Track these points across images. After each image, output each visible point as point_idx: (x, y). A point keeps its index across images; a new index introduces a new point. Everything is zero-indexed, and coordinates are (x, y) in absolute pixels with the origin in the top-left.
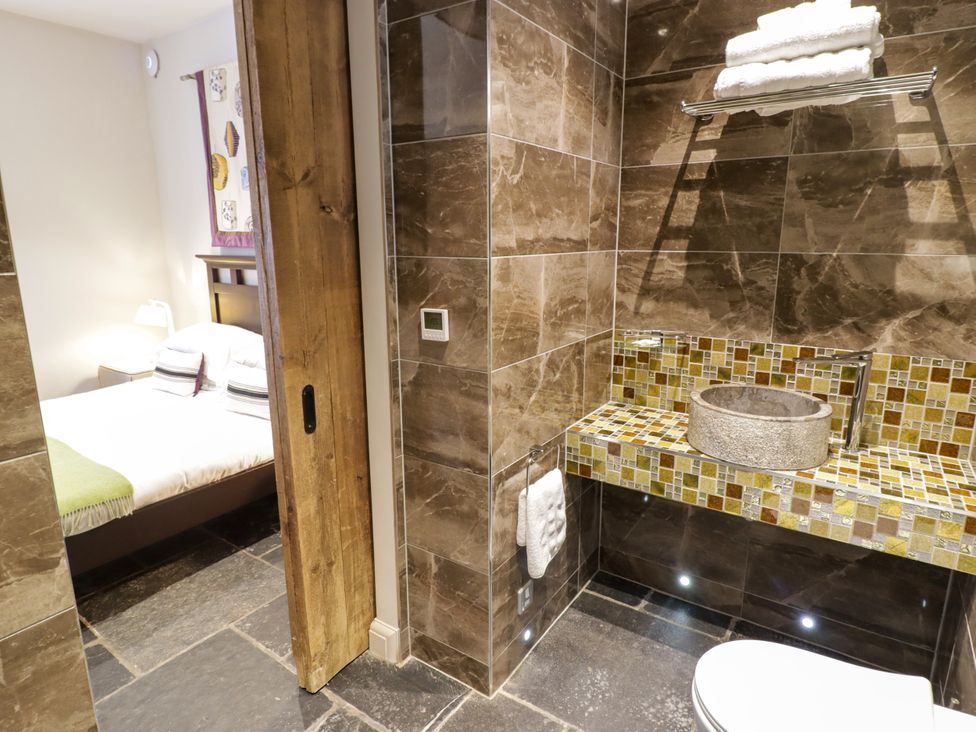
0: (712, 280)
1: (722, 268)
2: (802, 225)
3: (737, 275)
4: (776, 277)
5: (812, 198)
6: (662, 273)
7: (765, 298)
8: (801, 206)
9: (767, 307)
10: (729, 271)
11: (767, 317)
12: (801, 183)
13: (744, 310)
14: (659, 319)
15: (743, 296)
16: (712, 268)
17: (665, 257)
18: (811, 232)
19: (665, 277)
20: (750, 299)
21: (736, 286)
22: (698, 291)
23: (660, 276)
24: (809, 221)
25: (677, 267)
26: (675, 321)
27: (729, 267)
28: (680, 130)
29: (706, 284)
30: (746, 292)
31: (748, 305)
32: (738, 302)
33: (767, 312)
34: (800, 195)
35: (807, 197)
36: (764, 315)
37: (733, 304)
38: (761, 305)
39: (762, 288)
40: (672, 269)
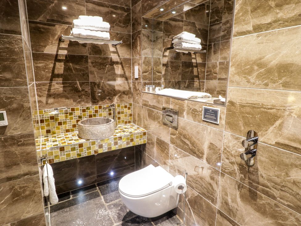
0: (72, 90)
1: (75, 86)
2: (94, 74)
3: (79, 88)
4: (90, 88)
5: (95, 67)
6: (55, 89)
7: (88, 94)
8: (93, 69)
9: (89, 96)
10: (77, 87)
11: (89, 99)
12: (92, 63)
13: (83, 98)
14: (56, 104)
15: (82, 94)
16: (71, 86)
17: (55, 84)
18: (96, 76)
19: (56, 90)
20: (84, 95)
21: (79, 91)
22: (68, 94)
23: (54, 90)
24: (95, 73)
25: (60, 87)
26: (62, 104)
27: (77, 86)
28: (53, 42)
29: (70, 92)
30: (83, 93)
31: (84, 96)
32: (80, 96)
33: (89, 98)
34: (92, 66)
35: (94, 67)
36: (88, 99)
37: (79, 97)
38: (87, 96)
39: (87, 91)
40: (58, 87)
